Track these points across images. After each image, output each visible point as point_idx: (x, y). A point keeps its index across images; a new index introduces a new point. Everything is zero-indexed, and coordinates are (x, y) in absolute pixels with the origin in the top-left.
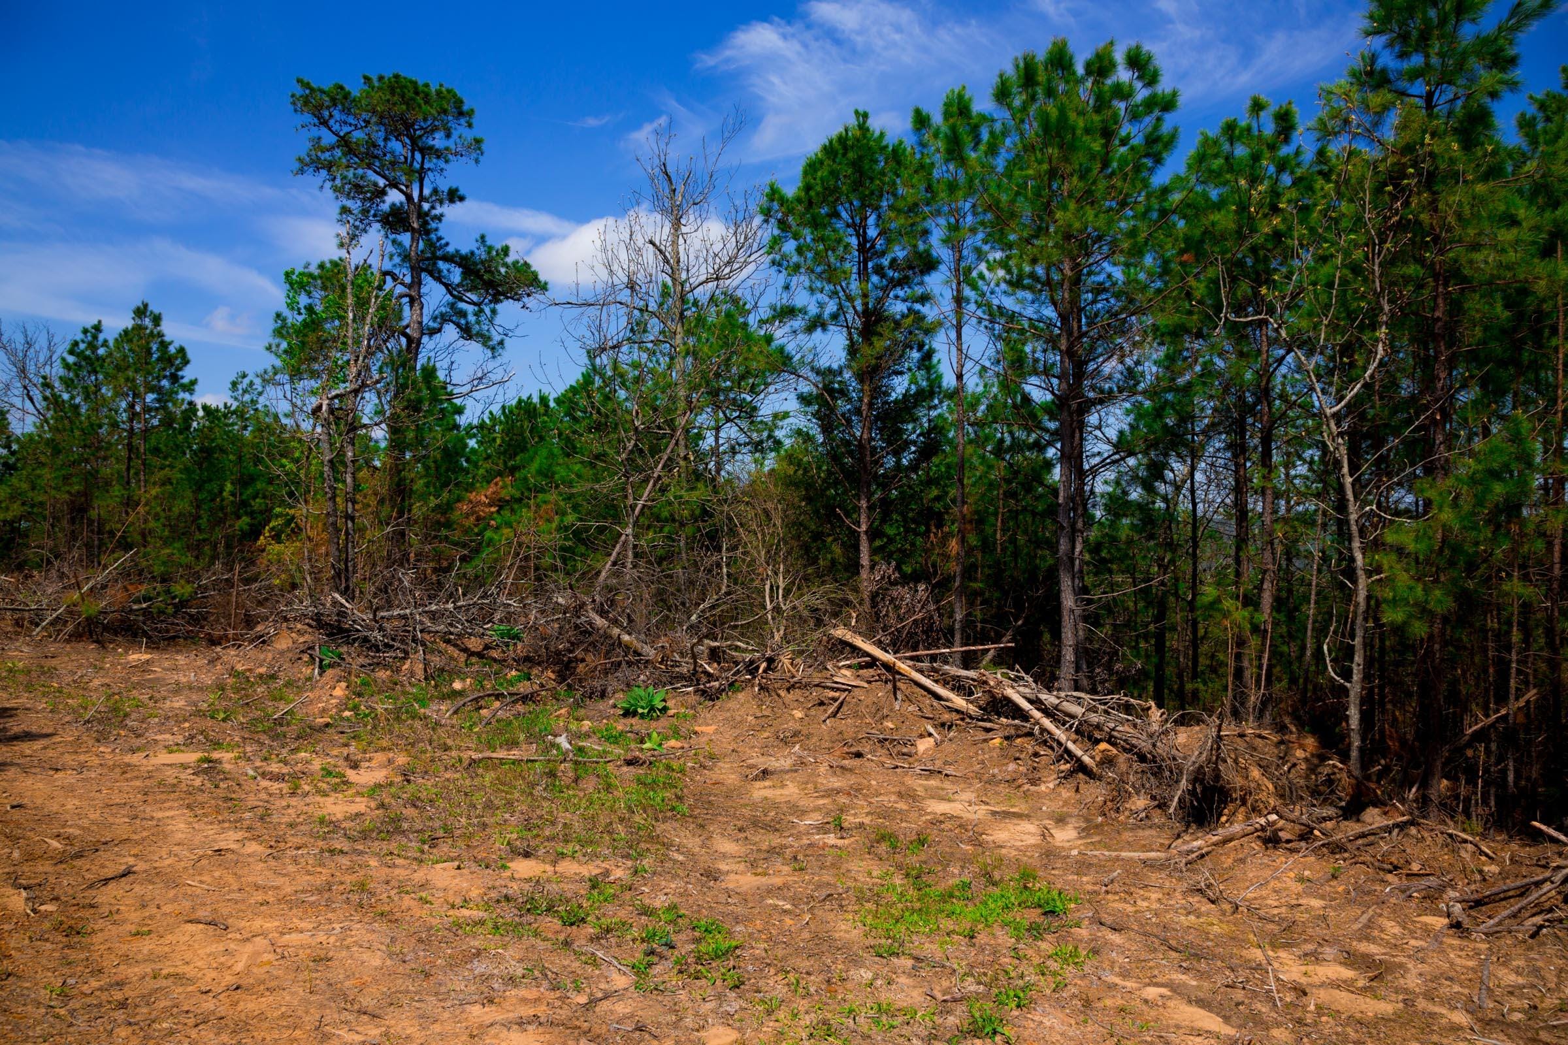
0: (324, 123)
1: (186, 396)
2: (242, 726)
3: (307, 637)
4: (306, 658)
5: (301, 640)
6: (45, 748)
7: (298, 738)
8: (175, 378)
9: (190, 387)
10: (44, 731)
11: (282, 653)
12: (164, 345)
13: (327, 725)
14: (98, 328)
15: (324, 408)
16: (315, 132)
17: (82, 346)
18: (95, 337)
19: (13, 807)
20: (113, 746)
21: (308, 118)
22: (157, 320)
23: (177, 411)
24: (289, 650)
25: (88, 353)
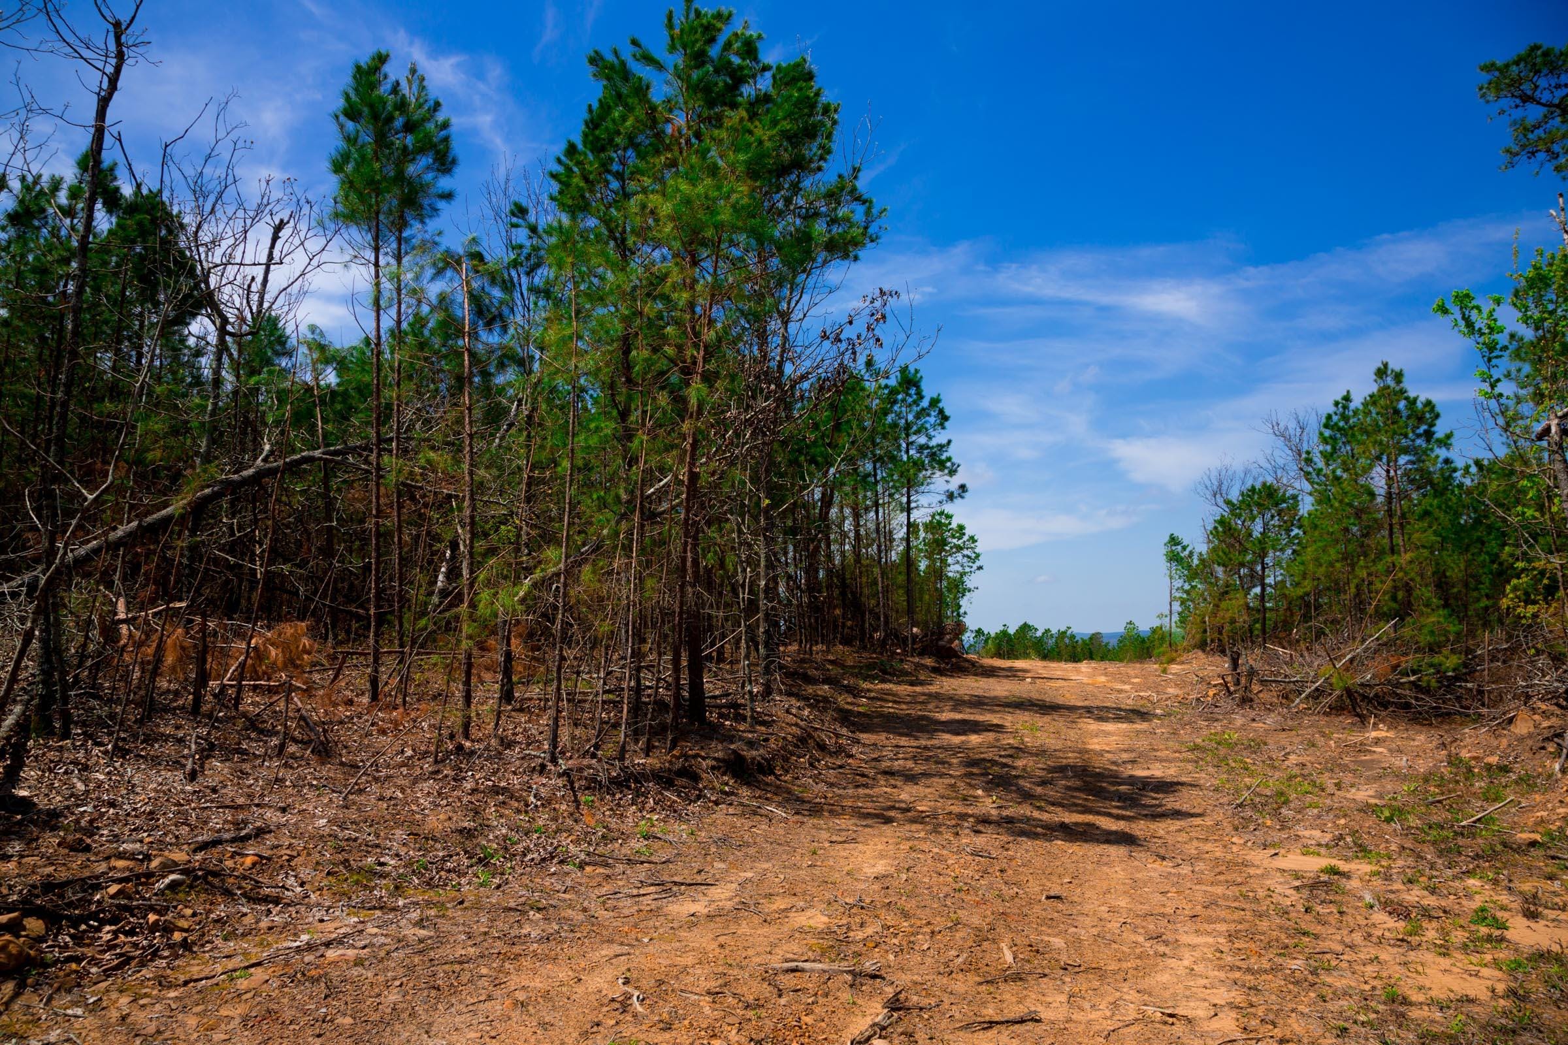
0: (1526, 99)
1: (1442, 453)
2: (1407, 831)
3: (1554, 721)
4: (1551, 747)
5: (1545, 724)
6: (1179, 831)
7: (1477, 857)
8: (1429, 435)
9: (1445, 442)
10: (1193, 811)
11: (1521, 739)
12: (1412, 402)
13: (1533, 844)
14: (1347, 398)
15: (1553, 429)
16: (1518, 114)
17: (1335, 418)
18: (1345, 407)
19: (1048, 898)
20: (1247, 837)
21: (1506, 102)
22: (1398, 377)
23: (1435, 468)
24: (1530, 735)
25: (1341, 424)
